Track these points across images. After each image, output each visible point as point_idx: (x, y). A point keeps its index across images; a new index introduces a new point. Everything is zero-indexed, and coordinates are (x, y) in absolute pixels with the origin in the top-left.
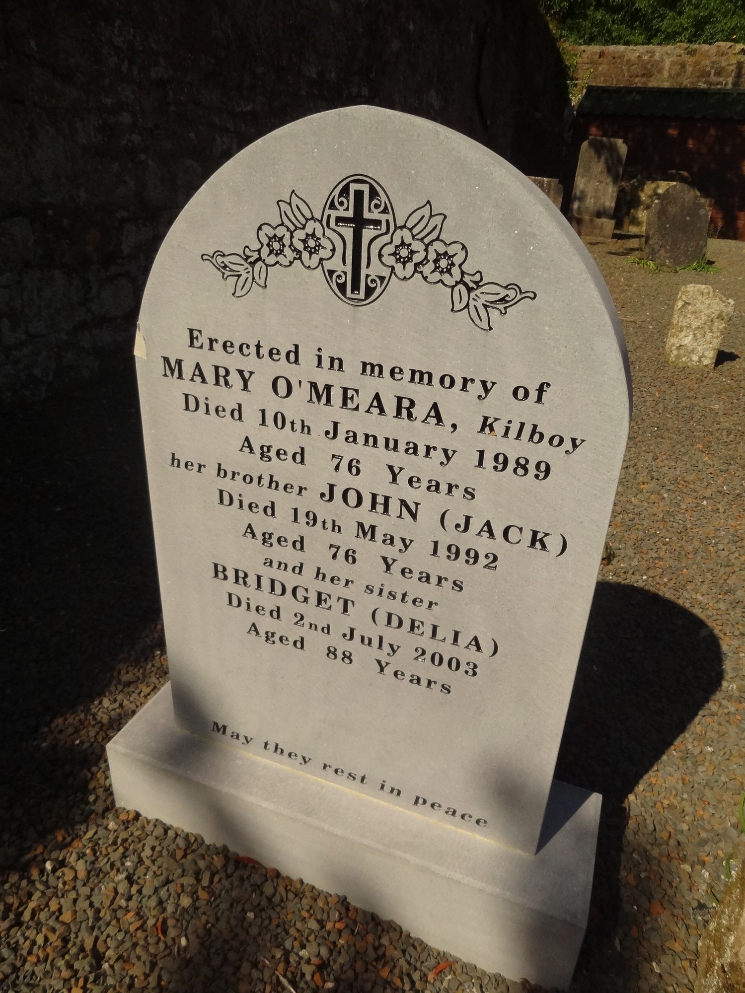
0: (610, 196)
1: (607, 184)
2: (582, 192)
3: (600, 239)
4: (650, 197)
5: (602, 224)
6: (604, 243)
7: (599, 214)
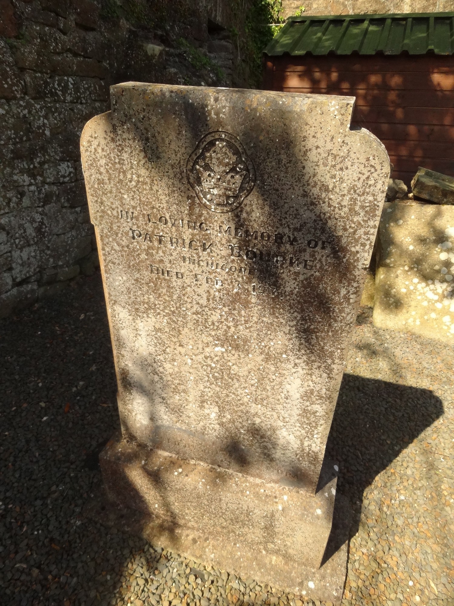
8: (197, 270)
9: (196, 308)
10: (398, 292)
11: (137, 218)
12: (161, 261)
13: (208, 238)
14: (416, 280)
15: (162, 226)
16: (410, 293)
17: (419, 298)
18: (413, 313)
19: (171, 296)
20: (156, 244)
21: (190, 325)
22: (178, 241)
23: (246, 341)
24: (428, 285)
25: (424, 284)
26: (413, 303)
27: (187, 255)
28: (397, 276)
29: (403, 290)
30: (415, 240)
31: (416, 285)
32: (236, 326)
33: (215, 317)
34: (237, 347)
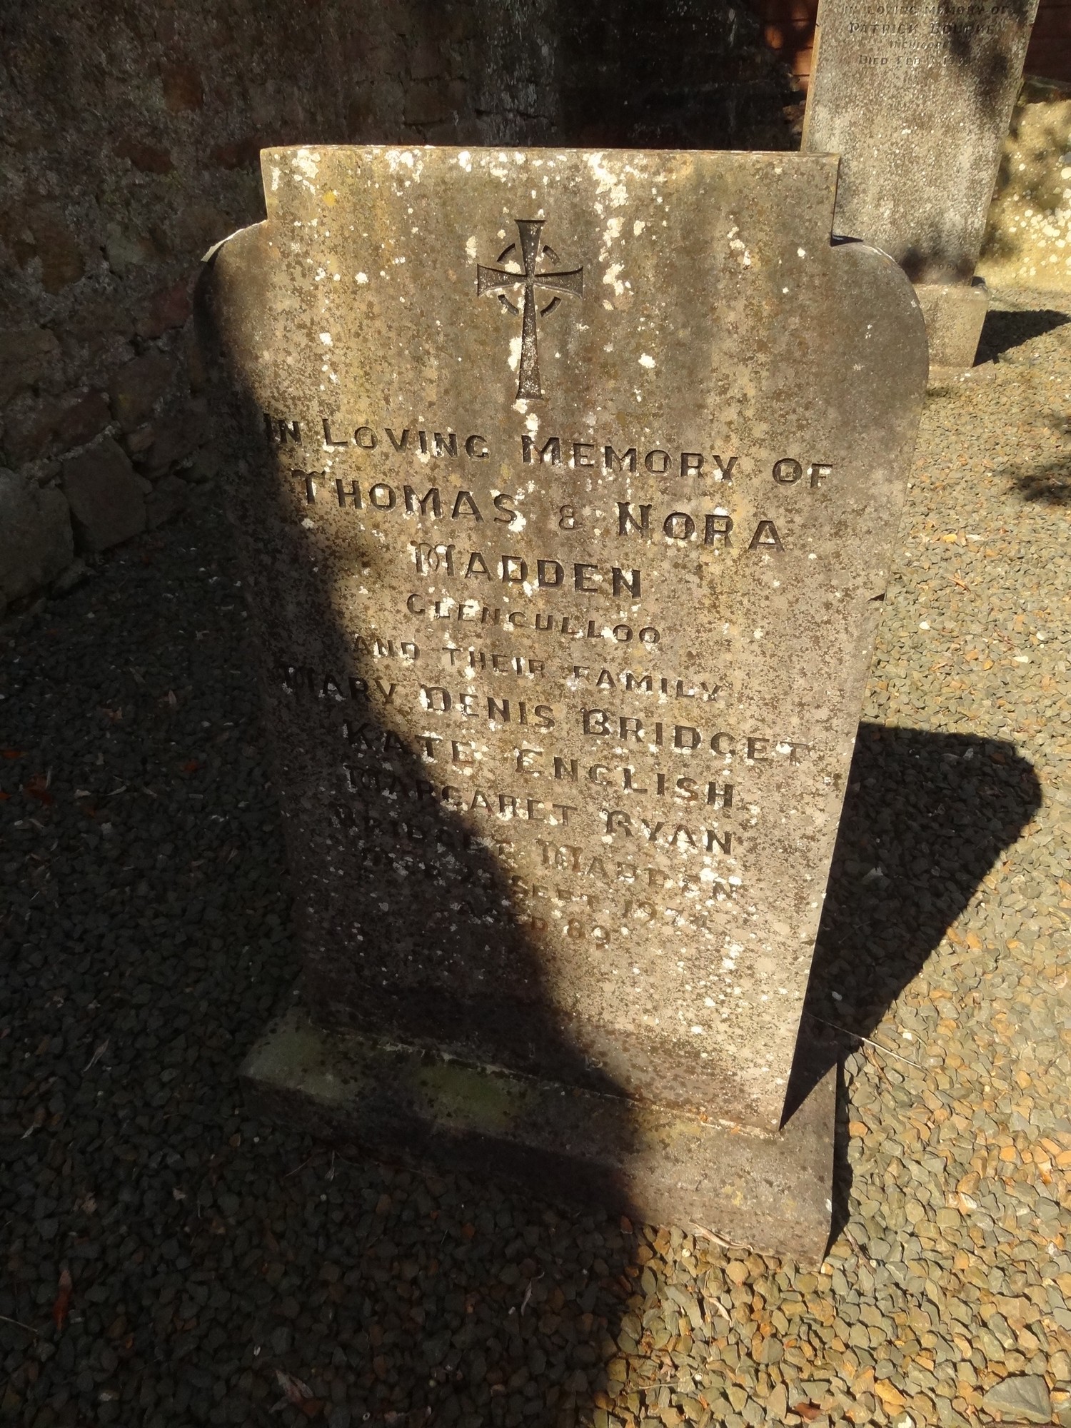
4: (1040, 157)
7: (915, 266)
8: (900, 52)
9: (893, 91)
10: (1005, 234)
11: (858, 12)
12: (871, 50)
13: (914, 20)
14: (1029, 213)
15: (878, 15)
16: (1021, 232)
17: (1034, 237)
18: (1026, 260)
19: (872, 85)
20: (870, 33)
21: (884, 112)
22: (889, 27)
23: (931, 116)
24: (1045, 217)
25: (1040, 217)
26: (1026, 246)
27: (894, 40)
28: (1003, 211)
29: (1013, 230)
30: (1027, 156)
31: (1030, 219)
32: (924, 102)
33: (909, 96)
34: (921, 126)
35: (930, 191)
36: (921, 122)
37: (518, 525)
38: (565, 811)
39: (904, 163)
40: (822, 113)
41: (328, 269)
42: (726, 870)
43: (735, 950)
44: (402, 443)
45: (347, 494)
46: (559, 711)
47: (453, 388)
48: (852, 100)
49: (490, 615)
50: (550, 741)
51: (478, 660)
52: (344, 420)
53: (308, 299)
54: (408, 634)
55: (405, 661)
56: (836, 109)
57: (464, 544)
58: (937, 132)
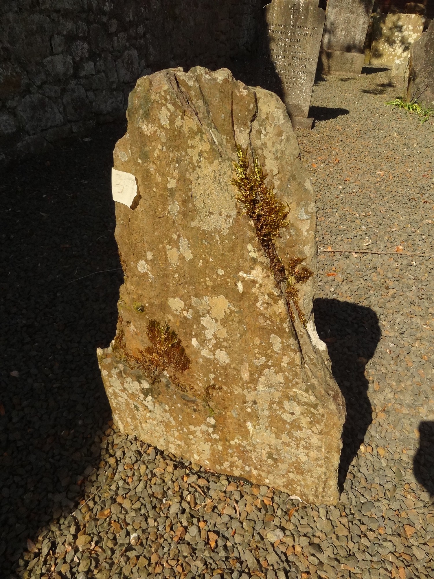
0: (361, 28)
1: (358, 15)
2: (332, 24)
3: (350, 75)
5: (353, 58)
6: (354, 79)
7: (349, 49)
9: (346, 5)
14: (386, 44)
16: (383, 49)
17: (387, 51)
18: (384, 58)
19: (341, 3)
21: (344, 9)
23: (354, 11)
24: (390, 46)
26: (384, 54)
32: (353, 8)
33: (349, 6)
35: (353, 29)
36: (352, 13)
37: (289, 35)
38: (289, 70)
39: (348, 22)
40: (330, 9)
41: (276, 8)
42: (304, 77)
43: (305, 88)
44: (279, 26)
45: (273, 32)
46: (290, 57)
47: (285, 20)
48: (337, 6)
49: (285, 45)
50: (288, 61)
51: (283, 51)
52: (275, 23)
53: (274, 11)
54: (276, 48)
55: (275, 51)
56: (333, 8)
57: (284, 37)
58: (355, 15)
